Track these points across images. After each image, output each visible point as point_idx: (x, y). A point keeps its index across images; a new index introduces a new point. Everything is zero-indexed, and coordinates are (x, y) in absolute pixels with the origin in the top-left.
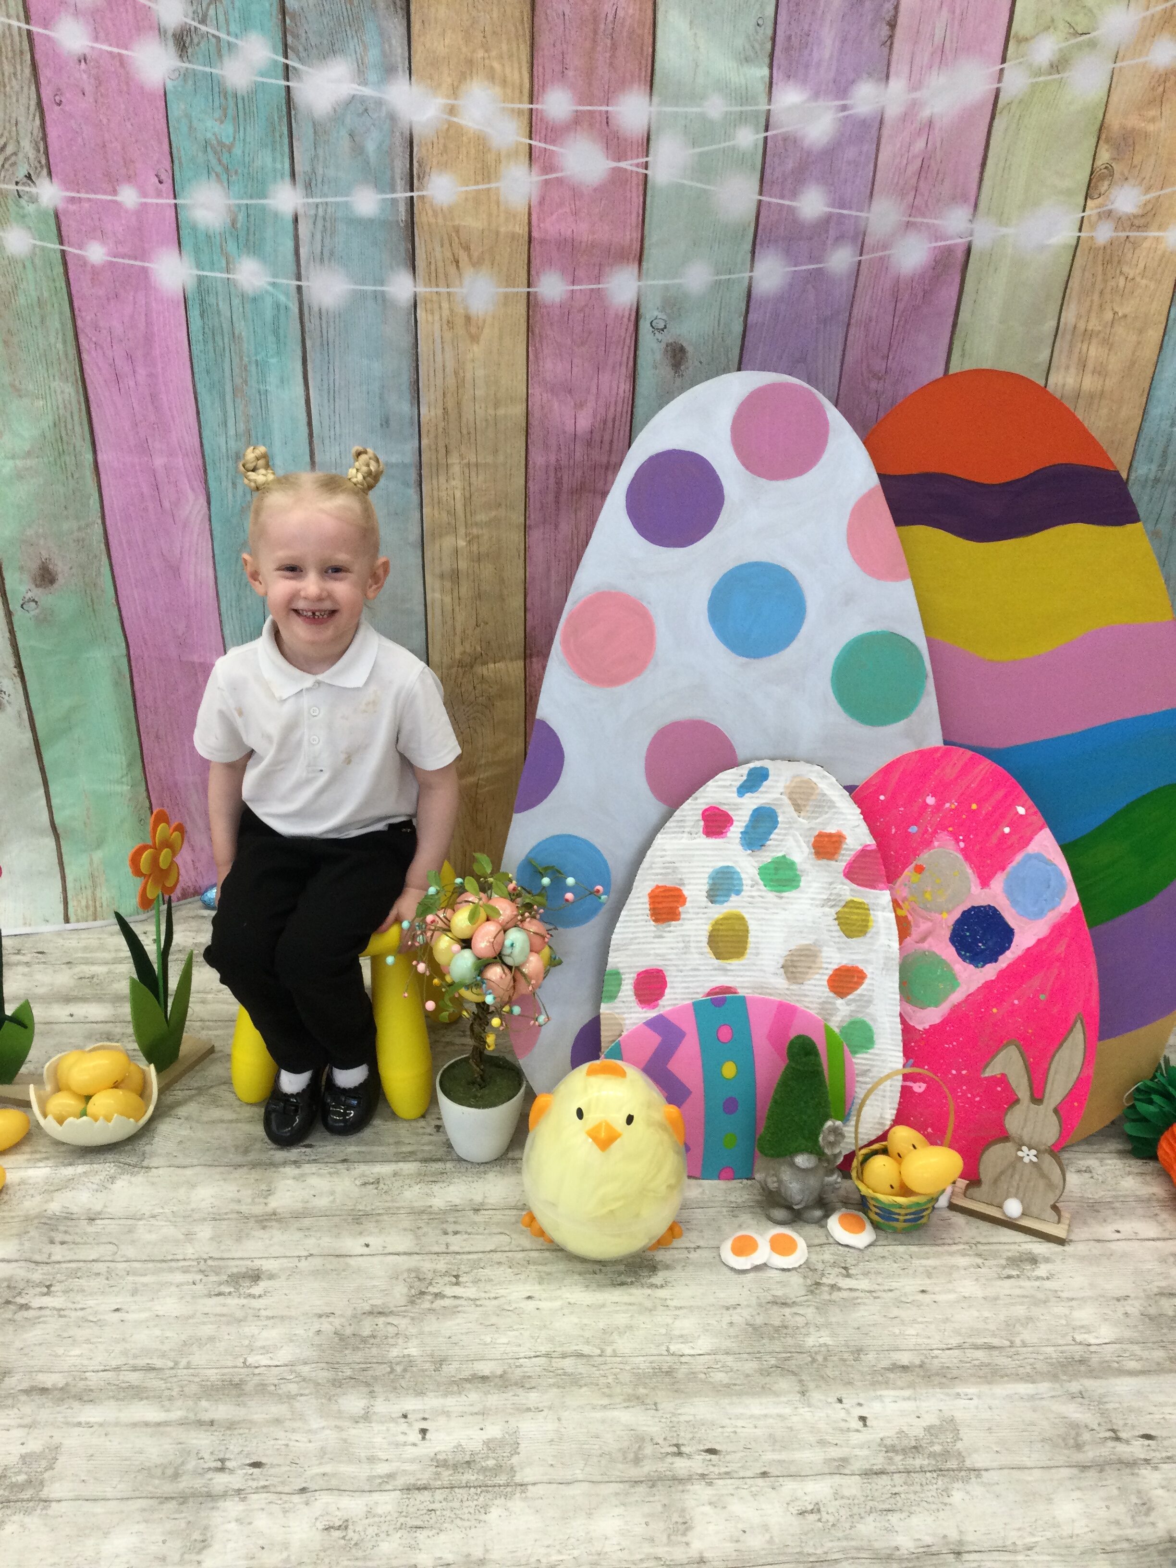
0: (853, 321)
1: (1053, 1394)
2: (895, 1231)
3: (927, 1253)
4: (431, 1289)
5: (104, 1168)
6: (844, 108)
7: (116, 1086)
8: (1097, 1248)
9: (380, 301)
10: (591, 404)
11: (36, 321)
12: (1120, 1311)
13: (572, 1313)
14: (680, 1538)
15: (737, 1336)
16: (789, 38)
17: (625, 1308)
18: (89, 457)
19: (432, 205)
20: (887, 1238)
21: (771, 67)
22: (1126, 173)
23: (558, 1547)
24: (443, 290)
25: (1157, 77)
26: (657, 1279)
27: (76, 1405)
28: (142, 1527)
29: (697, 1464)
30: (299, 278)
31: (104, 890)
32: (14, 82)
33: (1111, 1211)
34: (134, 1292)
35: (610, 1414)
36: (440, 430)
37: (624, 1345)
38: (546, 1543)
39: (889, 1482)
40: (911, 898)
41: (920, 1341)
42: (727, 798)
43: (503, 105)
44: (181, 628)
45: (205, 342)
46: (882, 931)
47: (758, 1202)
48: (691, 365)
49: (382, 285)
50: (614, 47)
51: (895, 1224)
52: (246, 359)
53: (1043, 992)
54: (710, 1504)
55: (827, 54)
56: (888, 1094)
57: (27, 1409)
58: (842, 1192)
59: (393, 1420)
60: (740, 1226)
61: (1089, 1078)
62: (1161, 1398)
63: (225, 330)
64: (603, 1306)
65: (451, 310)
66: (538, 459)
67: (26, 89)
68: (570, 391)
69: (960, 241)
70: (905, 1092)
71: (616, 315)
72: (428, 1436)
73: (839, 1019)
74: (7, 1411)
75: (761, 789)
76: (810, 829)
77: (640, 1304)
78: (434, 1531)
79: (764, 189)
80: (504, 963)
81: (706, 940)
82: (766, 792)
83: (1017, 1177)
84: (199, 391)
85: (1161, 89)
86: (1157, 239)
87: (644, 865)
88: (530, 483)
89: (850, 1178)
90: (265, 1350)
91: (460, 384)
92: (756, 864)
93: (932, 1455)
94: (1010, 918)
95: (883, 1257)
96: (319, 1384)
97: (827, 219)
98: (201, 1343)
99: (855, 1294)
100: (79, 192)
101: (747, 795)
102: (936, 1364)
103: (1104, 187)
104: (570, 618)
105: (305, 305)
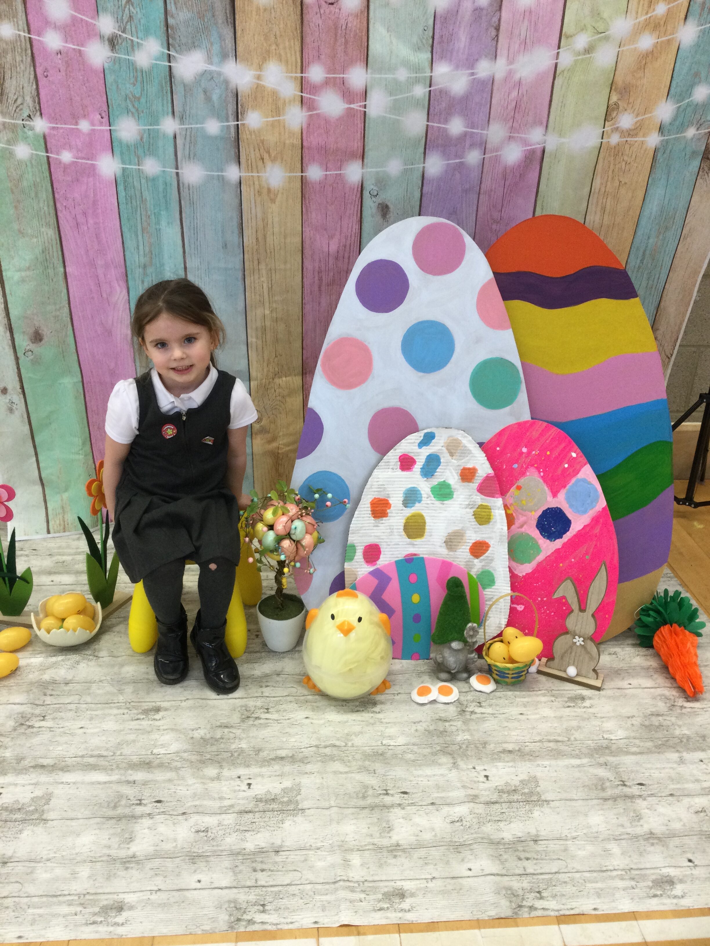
0: (482, 191)
1: (590, 764)
2: (507, 684)
3: (524, 695)
4: (253, 715)
5: (74, 657)
6: (473, 74)
7: (79, 613)
8: (618, 693)
9: (221, 181)
10: (337, 237)
11: (33, 194)
12: (629, 723)
13: (330, 725)
14: (386, 834)
15: (420, 736)
16: (442, 36)
17: (358, 723)
18: (62, 270)
19: (249, 129)
20: (502, 687)
21: (432, 53)
22: (626, 107)
23: (321, 839)
24: (255, 174)
25: (641, 55)
26: (377, 709)
27: (60, 773)
28: (97, 832)
29: (397, 799)
30: (177, 168)
31: (69, 515)
32: (22, 66)
33: (627, 674)
34: (91, 719)
35: (350, 775)
36: (255, 251)
37: (358, 741)
38: (315, 837)
39: (500, 807)
40: (514, 504)
41: (519, 738)
42: (412, 449)
43: (286, 74)
44: (112, 365)
45: (127, 204)
46: (498, 521)
47: (432, 670)
48: (392, 216)
49: (222, 172)
51: (507, 680)
52: (149, 213)
53: (587, 554)
54: (403, 818)
55: (462, 45)
56: (503, 610)
57: (34, 776)
59: (232, 779)
60: (422, 682)
61: (613, 602)
62: (649, 766)
63: (138, 197)
64: (347, 722)
65: (260, 186)
66: (309, 266)
67: (28, 68)
68: (325, 230)
69: (537, 146)
70: (512, 610)
71: (350, 189)
72: (252, 786)
73: (476, 570)
74: (23, 776)
75: (432, 444)
76: (458, 466)
77: (367, 721)
78: (255, 833)
79: (430, 119)
80: (291, 538)
81: (402, 528)
82: (434, 446)
83: (573, 654)
84: (123, 231)
85: (643, 63)
86: (642, 141)
87: (368, 486)
88: (305, 280)
89: (482, 655)
90: (163, 746)
91: (265, 225)
92: (429, 486)
93: (523, 794)
94: (569, 514)
95: (501, 698)
96: (192, 762)
97: (465, 135)
98: (128, 743)
99: (484, 715)
100: (57, 124)
101: (424, 447)
102: (527, 749)
103: (614, 114)
104: (325, 353)
105: (181, 182)
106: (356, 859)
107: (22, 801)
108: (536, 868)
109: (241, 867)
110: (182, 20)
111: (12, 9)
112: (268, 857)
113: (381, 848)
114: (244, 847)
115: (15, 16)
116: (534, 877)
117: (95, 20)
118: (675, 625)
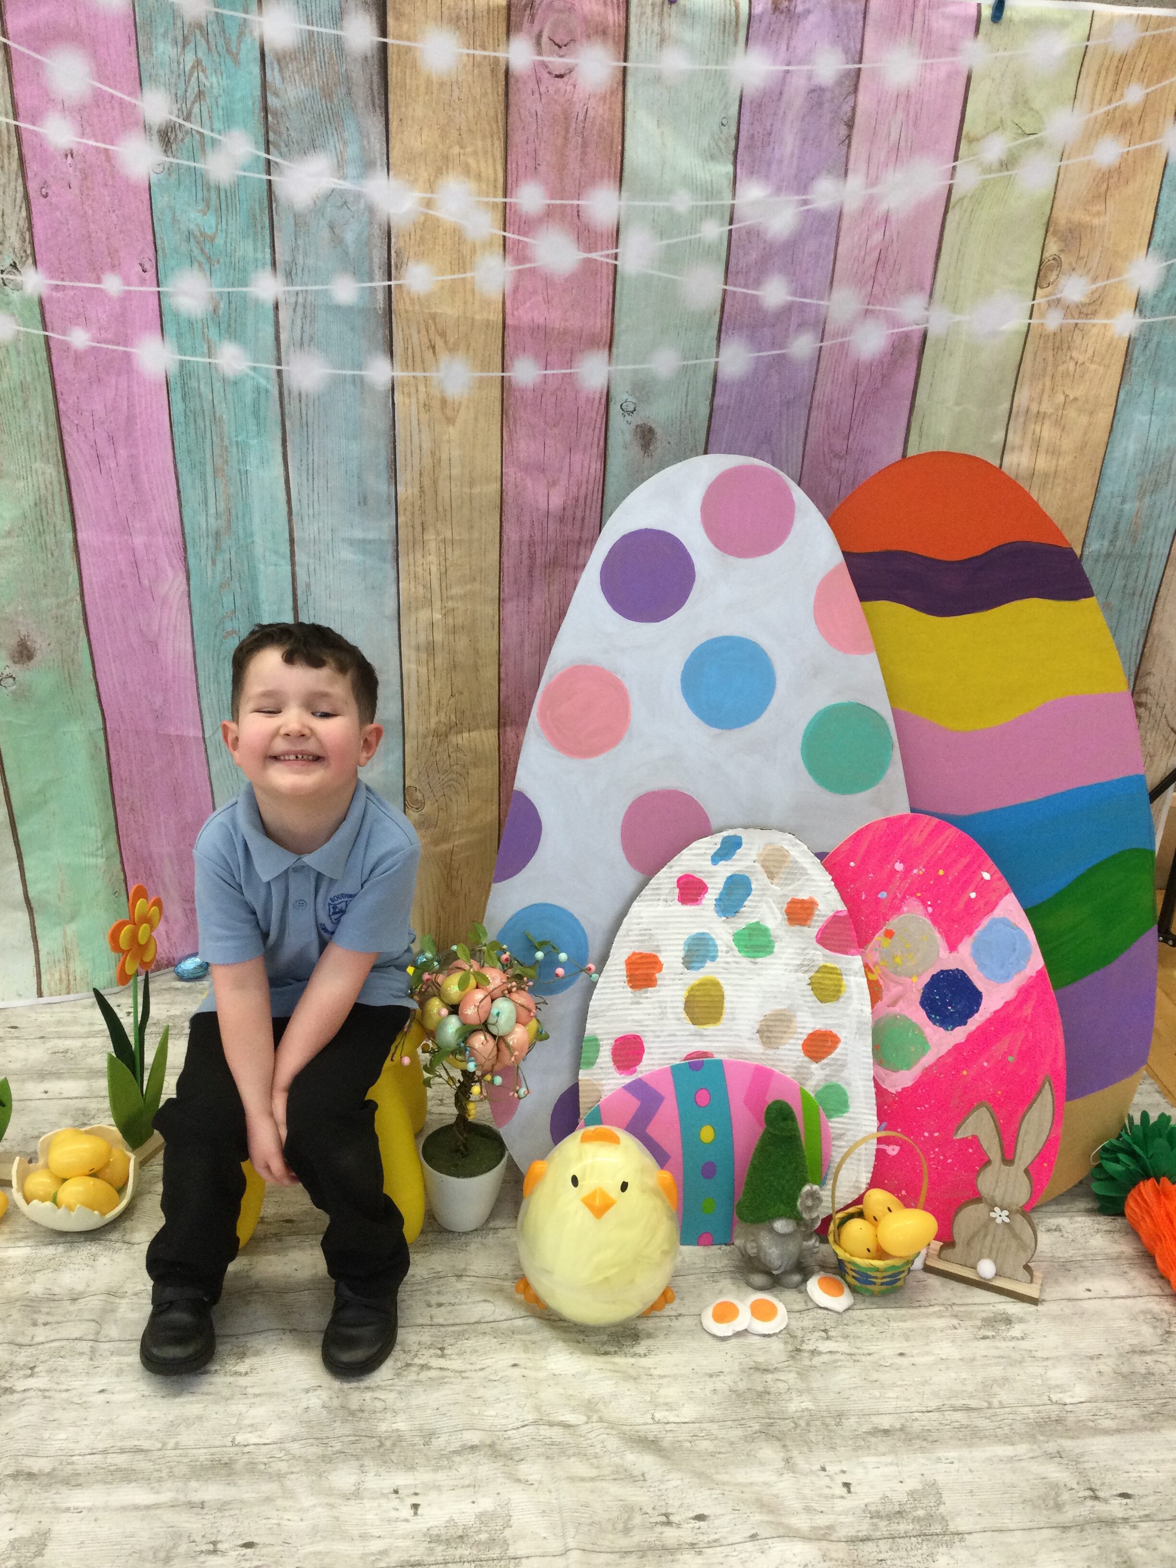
0: (815, 404)
1: (1031, 1455)
2: (872, 1295)
3: (904, 1315)
4: (417, 1362)
5: (87, 1248)
6: (805, 202)
7: (93, 1175)
8: (1069, 1308)
9: (358, 385)
10: (563, 482)
11: (20, 403)
12: (1094, 1369)
13: (557, 1384)
15: (720, 1403)
16: (752, 137)
17: (609, 1375)
18: (70, 536)
19: (409, 293)
20: (864, 1301)
21: (735, 164)
22: (1074, 264)
24: (419, 374)
25: (1100, 175)
26: (641, 1349)
27: (64, 1490)
29: (686, 1533)
30: (279, 363)
31: (78, 962)
33: (1081, 1271)
35: (599, 1484)
36: (417, 508)
37: (610, 1415)
39: (875, 1549)
40: (881, 963)
41: (900, 1403)
42: (700, 866)
43: (477, 199)
44: (158, 701)
45: (187, 423)
46: (855, 996)
47: (737, 1267)
48: (659, 446)
49: (361, 369)
51: (870, 1287)
52: (226, 442)
53: (1010, 1053)
55: (788, 152)
56: (863, 1157)
57: (15, 1495)
59: (384, 1495)
60: (721, 1292)
61: (1057, 1139)
62: (1136, 1456)
63: (207, 413)
64: (589, 1373)
65: (428, 394)
66: (512, 534)
67: (13, 184)
68: (543, 471)
69: (915, 327)
70: (880, 1155)
71: (588, 399)
72: (420, 1511)
73: (814, 1083)
75: (735, 857)
76: (784, 896)
77: (624, 1373)
79: (729, 280)
80: (488, 1032)
81: (683, 1005)
82: (739, 860)
83: (989, 1238)
84: (179, 470)
85: (1104, 187)
86: (1105, 326)
87: (621, 932)
88: (504, 558)
89: (827, 1241)
90: (254, 1428)
91: (437, 463)
92: (730, 931)
93: (916, 1520)
94: (979, 981)
95: (861, 1321)
96: (307, 1461)
97: (790, 307)
98: (188, 1422)
99: (836, 1357)
100: (63, 280)
101: (723, 862)
102: (916, 1427)
103: (1052, 278)
104: (545, 693)
105: (285, 387)
110: (292, 100)
117: (136, 98)
118: (1165, 1180)
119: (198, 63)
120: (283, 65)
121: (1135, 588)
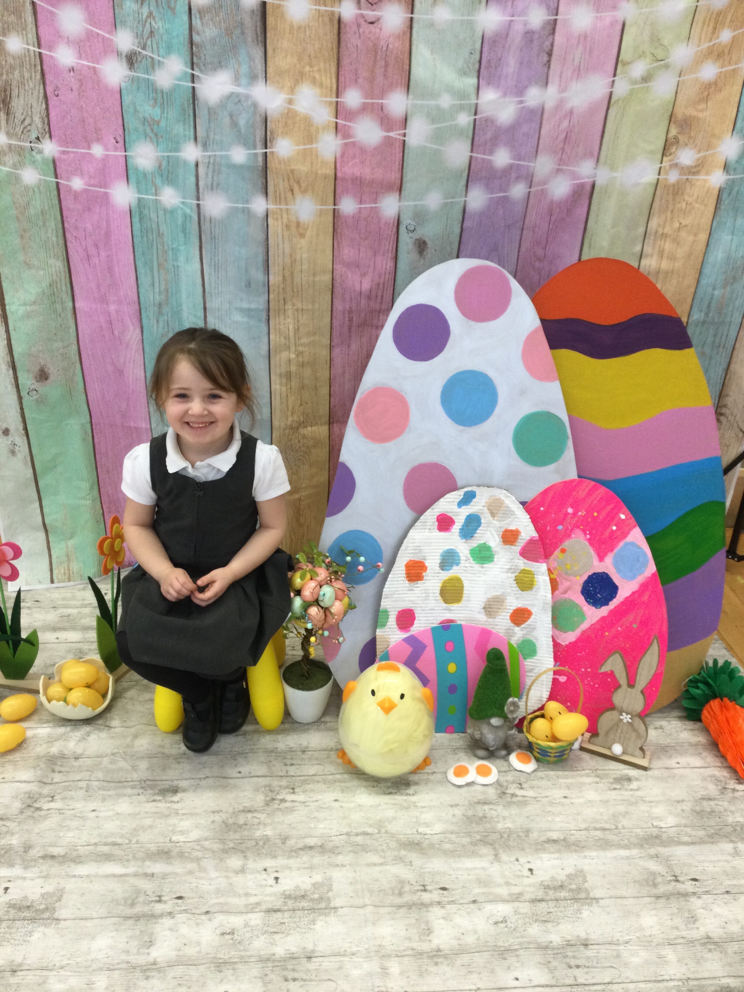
0: (525, 227)
1: (640, 855)
2: (549, 763)
3: (567, 775)
4: (278, 797)
6: (521, 102)
7: (87, 686)
8: (666, 773)
9: (246, 213)
10: (370, 274)
11: (40, 223)
12: (679, 808)
13: (361, 811)
14: (426, 938)
15: (458, 823)
16: (489, 61)
17: (392, 806)
18: (70, 304)
19: (278, 157)
20: (544, 767)
21: (478, 77)
22: (686, 141)
23: (357, 943)
24: (283, 207)
25: (704, 85)
26: (411, 791)
27: (72, 865)
28: (114, 934)
29: (435, 896)
30: (198, 199)
31: (75, 563)
32: (30, 83)
33: (674, 752)
34: (104, 800)
35: (384, 867)
36: (281, 289)
37: (392, 828)
38: (349, 940)
39: (546, 906)
40: (558, 568)
41: (563, 825)
42: (451, 509)
43: (320, 99)
44: (124, 406)
45: (142, 237)
46: (542, 588)
47: (469, 746)
48: (429, 253)
49: (248, 204)
50: (386, 66)
51: (548, 758)
52: (166, 247)
53: (634, 622)
54: (443, 918)
55: (511, 70)
56: (545, 683)
57: (44, 868)
58: (518, 740)
59: (258, 872)
60: (458, 760)
61: (661, 674)
62: (703, 858)
63: (154, 230)
64: (380, 805)
65: (288, 219)
66: (339, 306)
67: (37, 88)
68: (358, 267)
69: (587, 180)
70: (555, 681)
71: (386, 223)
72: (279, 881)
73: (516, 639)
74: (32, 869)
75: (472, 504)
76: (501, 527)
77: (400, 805)
78: (284, 935)
79: (474, 150)
80: (319, 605)
81: (439, 592)
82: (474, 505)
83: (619, 731)
84: (137, 265)
85: (706, 93)
86: (705, 181)
87: (403, 548)
88: (334, 321)
89: (523, 731)
90: (182, 832)
91: (293, 262)
92: (468, 548)
93: (571, 890)
94: (616, 579)
95: (542, 778)
96: (214, 852)
97: (511, 167)
98: (144, 829)
99: (526, 799)
100: (68, 147)
101: (464, 507)
102: (573, 838)
103: (673, 149)
104: (359, 403)
105: (202, 215)
106: (394, 968)
107: (31, 897)
108: (587, 977)
109: (272, 976)
110: (207, 37)
111: (22, 23)
112: (299, 964)
113: (421, 954)
114: (273, 952)
115: (24, 29)
116: (586, 988)
117: (112, 35)
118: (726, 700)
119: (150, 14)
120: (202, 16)
121: (720, 342)
